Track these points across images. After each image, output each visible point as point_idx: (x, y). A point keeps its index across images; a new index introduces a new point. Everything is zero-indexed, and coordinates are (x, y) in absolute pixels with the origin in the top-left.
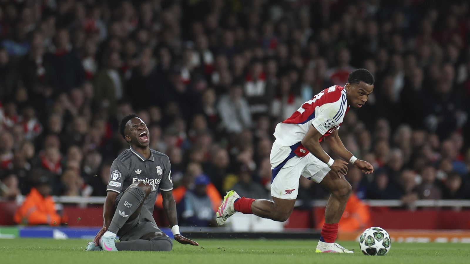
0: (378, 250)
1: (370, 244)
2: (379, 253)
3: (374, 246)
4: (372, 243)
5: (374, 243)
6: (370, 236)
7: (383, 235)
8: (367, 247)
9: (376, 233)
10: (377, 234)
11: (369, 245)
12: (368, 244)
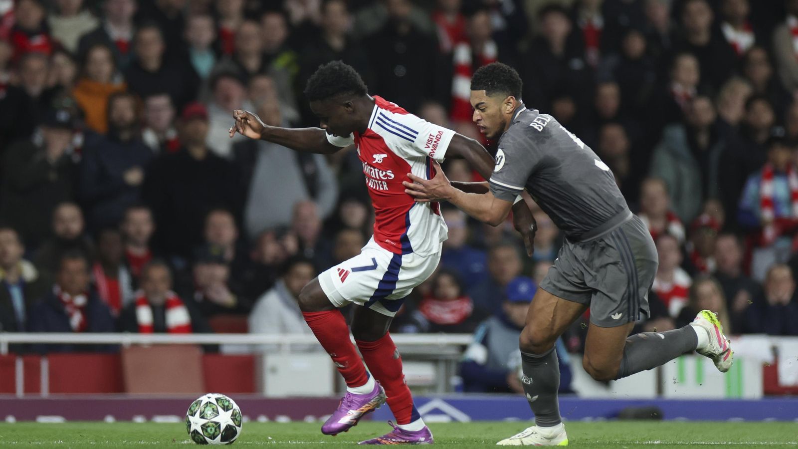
0: (231, 423)
1: (216, 431)
2: (237, 423)
3: (223, 427)
4: (216, 426)
5: (218, 425)
6: (202, 425)
7: (210, 403)
8: (219, 437)
9: (201, 414)
10: (204, 412)
11: (216, 433)
12: (214, 434)
